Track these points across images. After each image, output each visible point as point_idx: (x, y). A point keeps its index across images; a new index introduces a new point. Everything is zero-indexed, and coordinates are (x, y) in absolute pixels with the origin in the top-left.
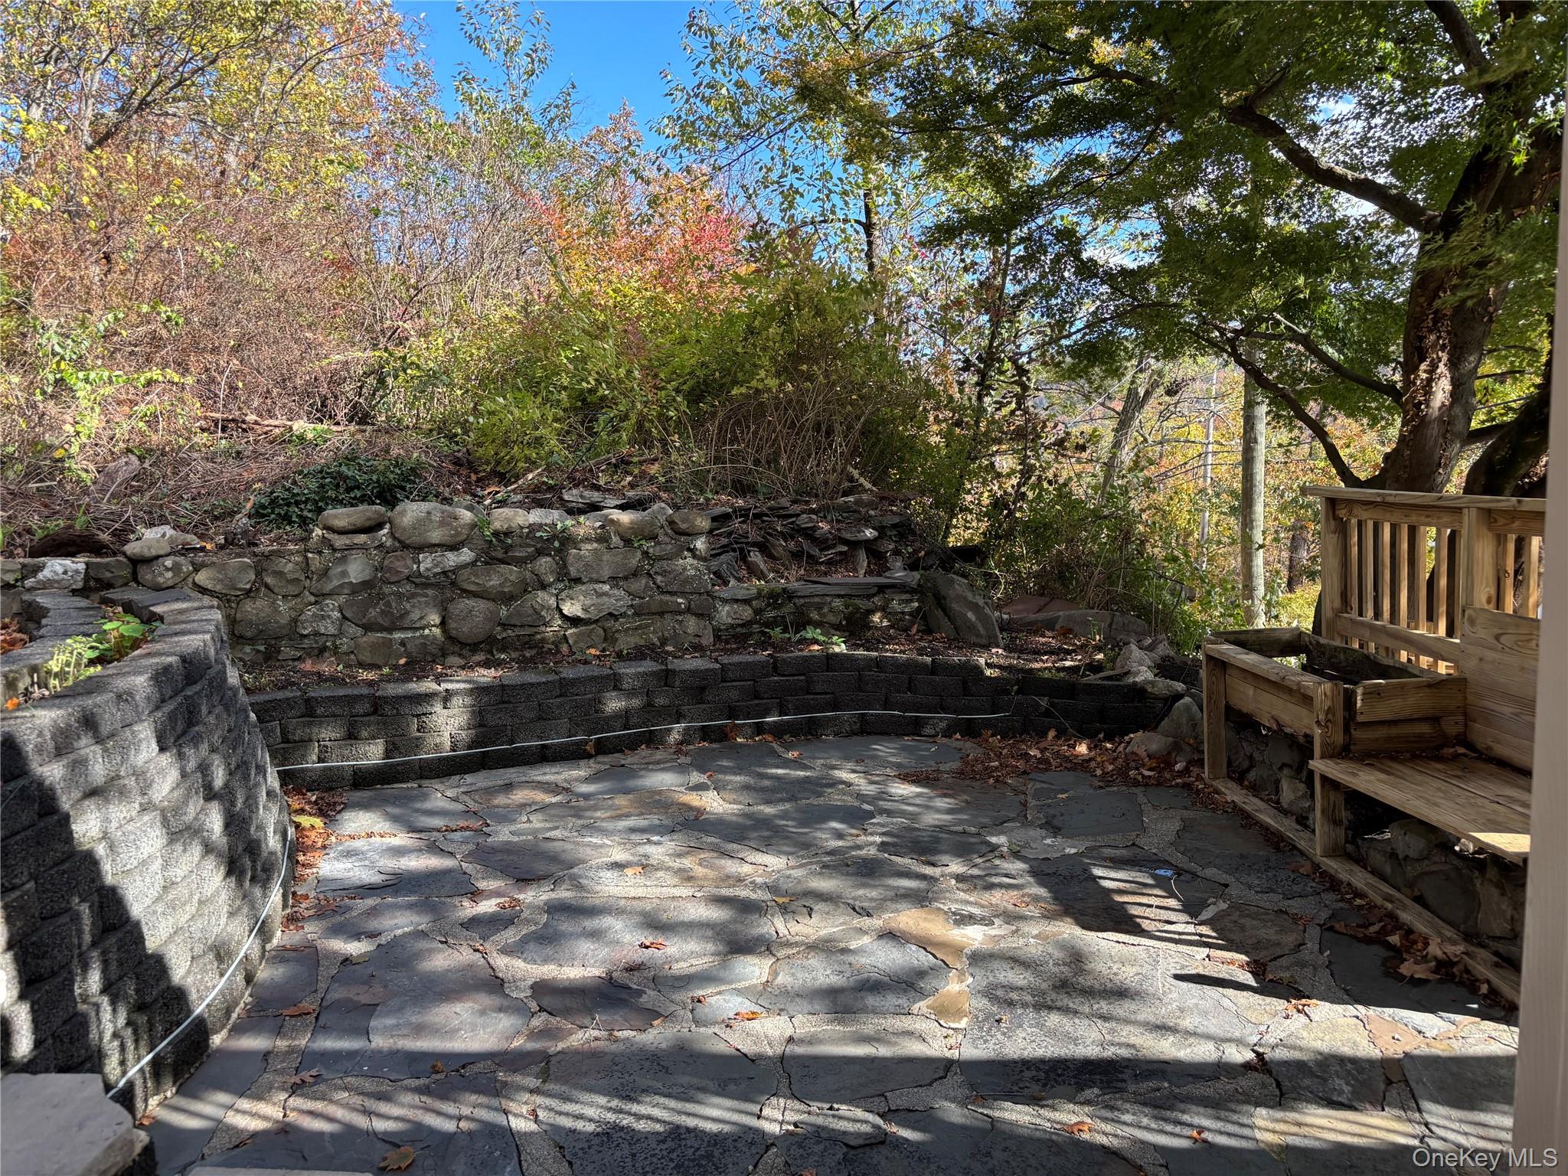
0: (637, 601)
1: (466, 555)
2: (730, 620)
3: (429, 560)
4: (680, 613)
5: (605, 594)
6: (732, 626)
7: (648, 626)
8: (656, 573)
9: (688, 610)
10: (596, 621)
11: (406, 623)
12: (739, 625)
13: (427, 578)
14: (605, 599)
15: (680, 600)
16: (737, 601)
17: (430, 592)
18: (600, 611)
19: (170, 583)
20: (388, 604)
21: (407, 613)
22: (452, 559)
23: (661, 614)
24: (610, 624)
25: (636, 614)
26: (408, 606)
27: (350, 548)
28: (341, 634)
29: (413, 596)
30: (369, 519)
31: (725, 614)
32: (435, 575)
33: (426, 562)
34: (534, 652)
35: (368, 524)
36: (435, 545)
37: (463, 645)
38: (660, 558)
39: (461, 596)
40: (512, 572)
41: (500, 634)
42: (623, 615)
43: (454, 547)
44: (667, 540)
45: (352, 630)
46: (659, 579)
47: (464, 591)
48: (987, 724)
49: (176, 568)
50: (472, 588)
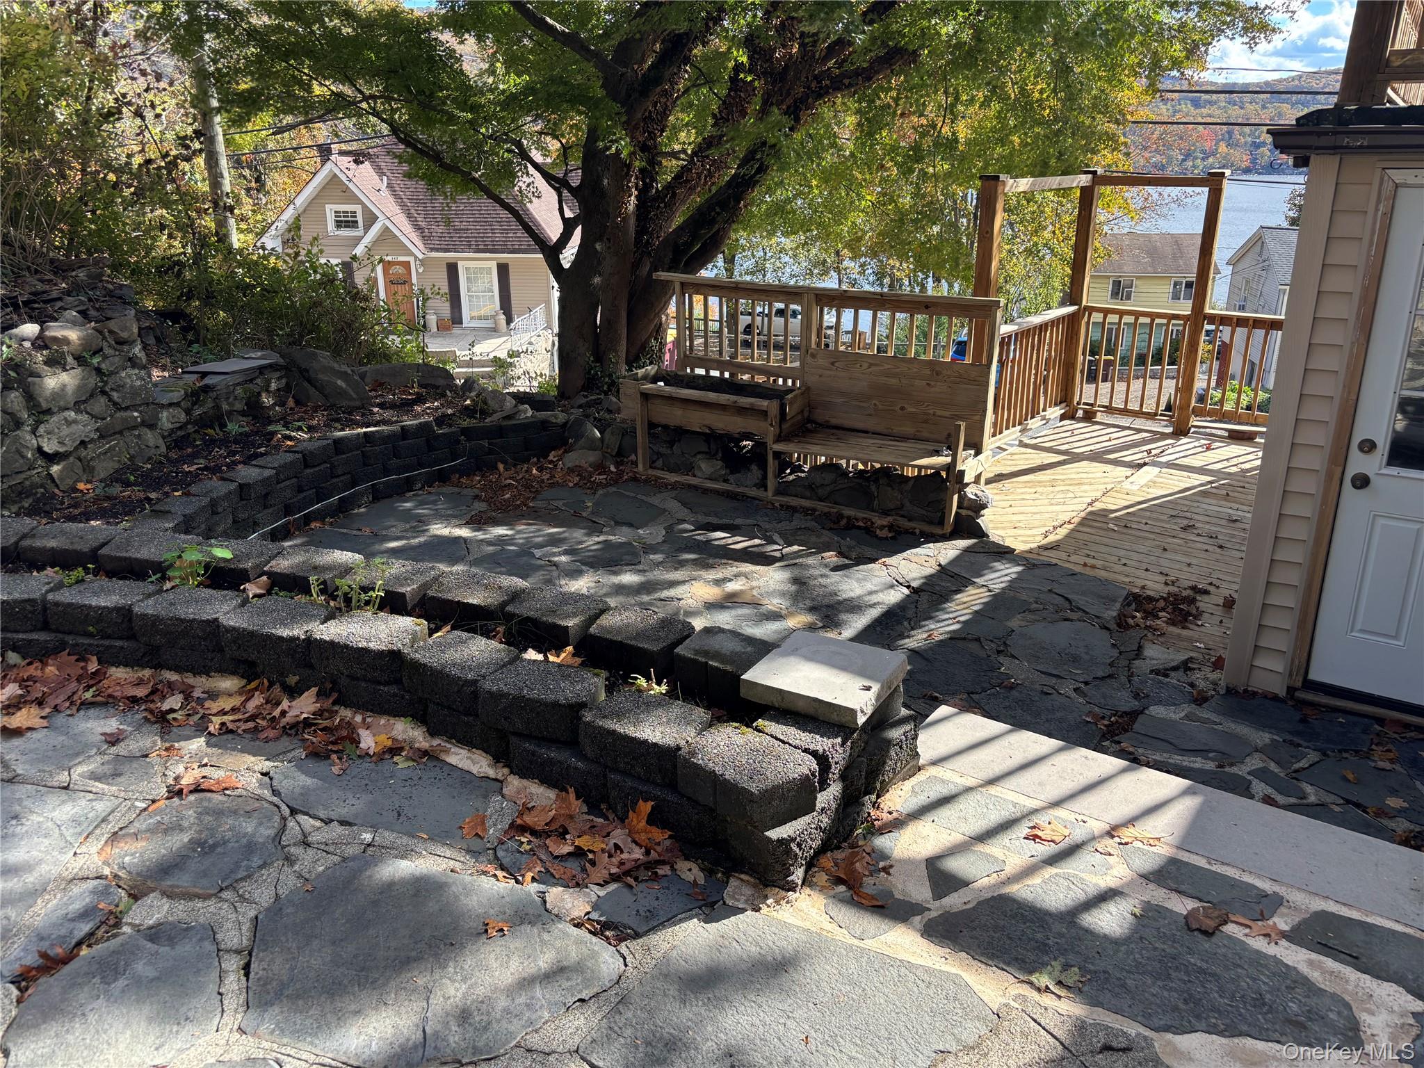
0: (100, 423)
2: (171, 426)
4: (135, 428)
5: (75, 422)
6: (172, 431)
7: (115, 447)
8: (112, 389)
9: (143, 423)
10: (73, 453)
12: (178, 429)
14: (74, 427)
15: (136, 414)
16: (171, 405)
18: (73, 441)
23: (123, 432)
24: (83, 453)
25: (101, 437)
31: (165, 420)
38: (111, 373)
42: (92, 441)
44: (111, 352)
46: (115, 395)
48: (453, 470)
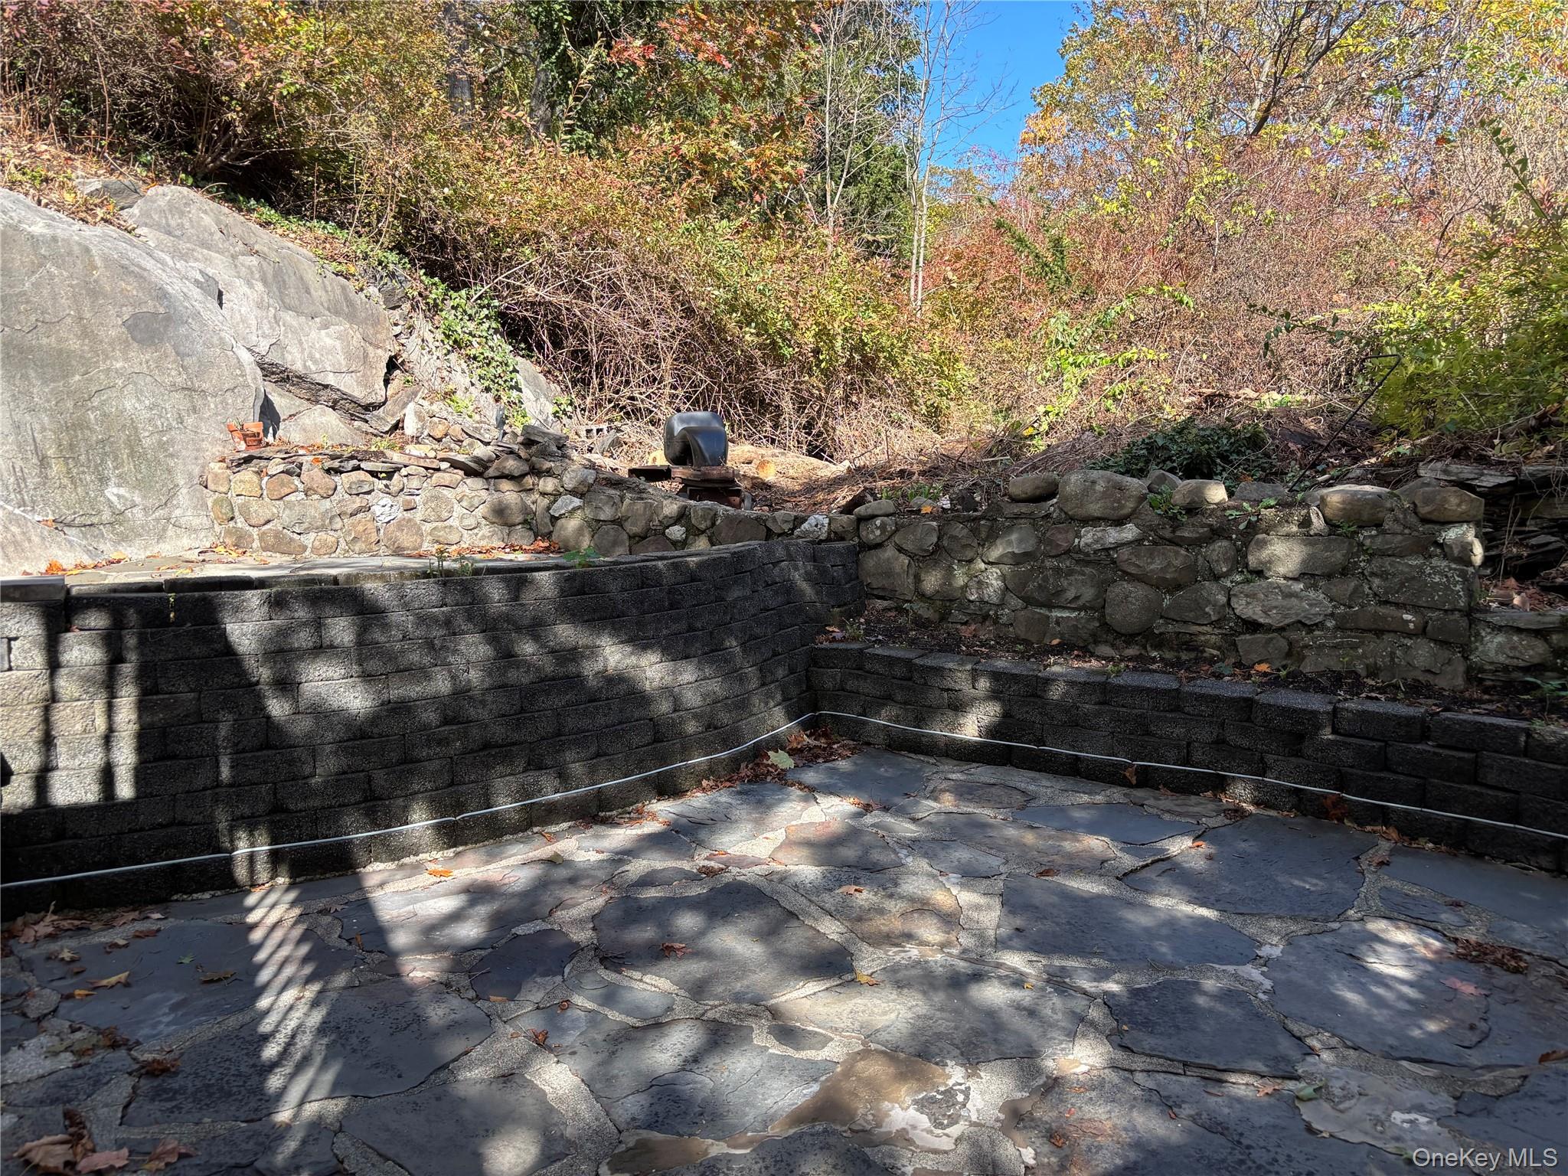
0: (1341, 610)
1: (1130, 532)
2: (1502, 659)
3: (1090, 535)
4: (1410, 635)
5: (1294, 595)
6: (1506, 669)
7: (1354, 647)
8: (1373, 574)
9: (1422, 632)
10: (1282, 629)
11: (1062, 601)
12: (1518, 668)
13: (1087, 554)
14: (1294, 601)
15: (1407, 617)
16: (1519, 630)
17: (1088, 570)
18: (1285, 617)
19: (878, 541)
20: (1046, 579)
21: (1064, 591)
22: (1113, 535)
23: (1379, 633)
24: (1298, 635)
25: (1337, 628)
26: (1065, 583)
27: (1018, 517)
28: (1001, 605)
29: (1070, 572)
30: (1038, 488)
31: (1492, 647)
32: (1096, 552)
33: (1088, 537)
34: (1193, 655)
35: (1038, 492)
36: (1099, 519)
37: (1119, 635)
38: (1383, 554)
39: (1122, 579)
40: (1179, 557)
41: (1159, 626)
42: (1319, 626)
43: (1119, 522)
44: (1398, 528)
45: (1015, 602)
46: (1377, 582)
47: (1125, 573)
49: (883, 527)
50: (1132, 570)
